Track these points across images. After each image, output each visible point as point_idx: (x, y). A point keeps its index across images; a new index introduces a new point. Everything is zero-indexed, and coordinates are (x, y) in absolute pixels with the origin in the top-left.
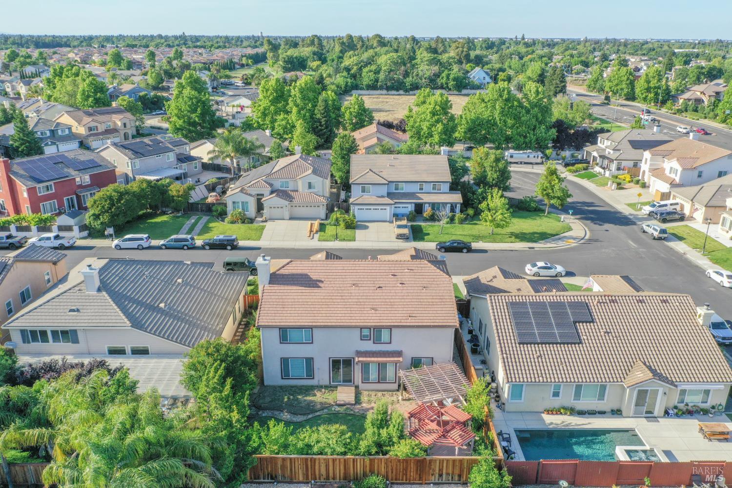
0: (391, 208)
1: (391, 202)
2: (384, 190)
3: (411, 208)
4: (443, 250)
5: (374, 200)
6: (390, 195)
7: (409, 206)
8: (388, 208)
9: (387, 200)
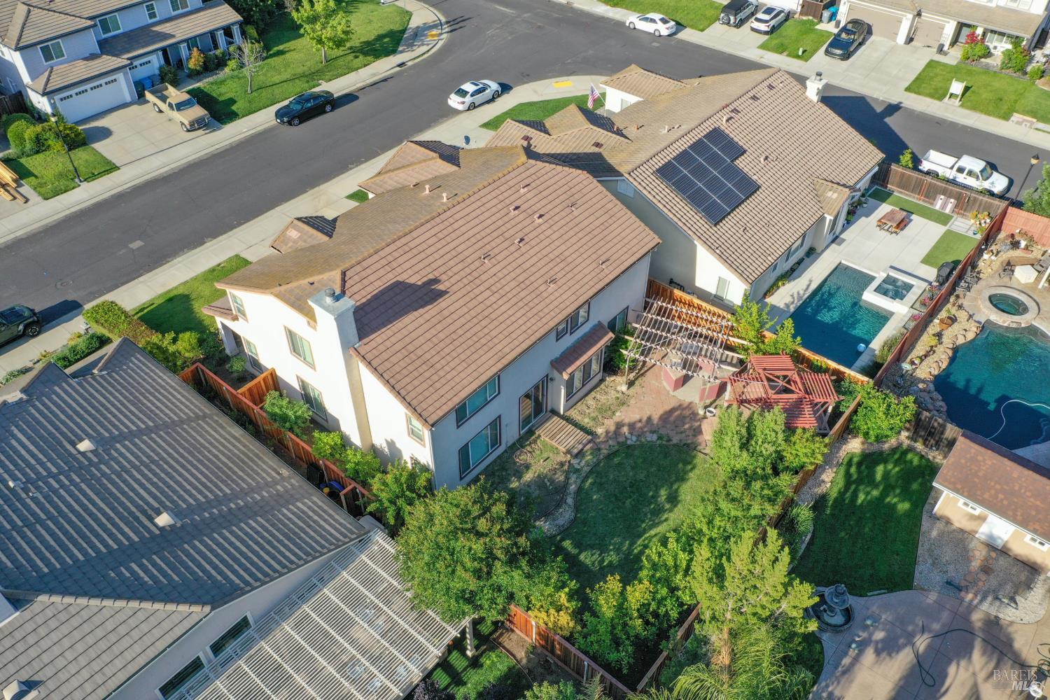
0: (125, 75)
1: (122, 61)
2: (90, 42)
3: (156, 61)
4: (296, 121)
5: (82, 70)
6: (106, 47)
7: (153, 58)
8: (120, 76)
9: (109, 62)
